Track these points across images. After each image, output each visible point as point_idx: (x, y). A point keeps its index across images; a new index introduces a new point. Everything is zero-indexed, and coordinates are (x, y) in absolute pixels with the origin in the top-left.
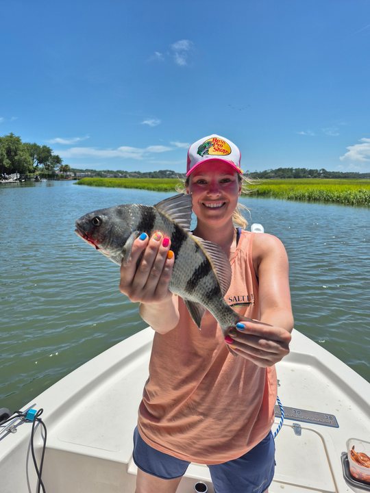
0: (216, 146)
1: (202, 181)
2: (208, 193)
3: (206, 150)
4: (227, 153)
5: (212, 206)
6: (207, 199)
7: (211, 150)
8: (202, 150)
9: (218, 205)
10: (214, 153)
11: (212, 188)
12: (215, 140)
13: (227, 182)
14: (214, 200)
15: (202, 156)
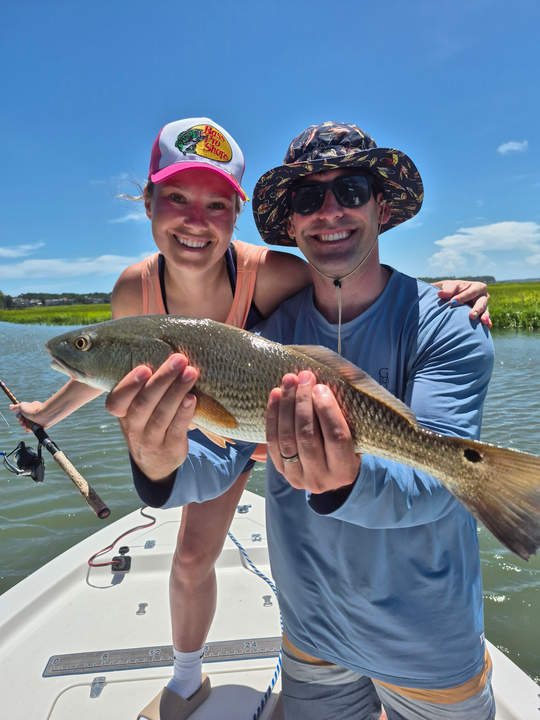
1: (178, 198)
2: (186, 222)
3: (192, 143)
4: (226, 158)
5: (189, 244)
6: (181, 230)
9: (199, 245)
10: (204, 154)
11: (195, 214)
12: (209, 129)
13: (219, 208)
14: (195, 235)
15: (184, 154)
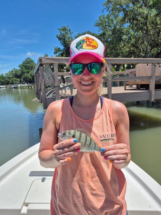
0: (88, 42)
2: (83, 76)
3: (81, 45)
4: (95, 47)
5: (85, 84)
6: (82, 79)
7: (85, 45)
8: (79, 45)
9: (89, 83)
10: (86, 48)
11: (85, 72)
12: (88, 38)
14: (87, 80)
15: (79, 50)
